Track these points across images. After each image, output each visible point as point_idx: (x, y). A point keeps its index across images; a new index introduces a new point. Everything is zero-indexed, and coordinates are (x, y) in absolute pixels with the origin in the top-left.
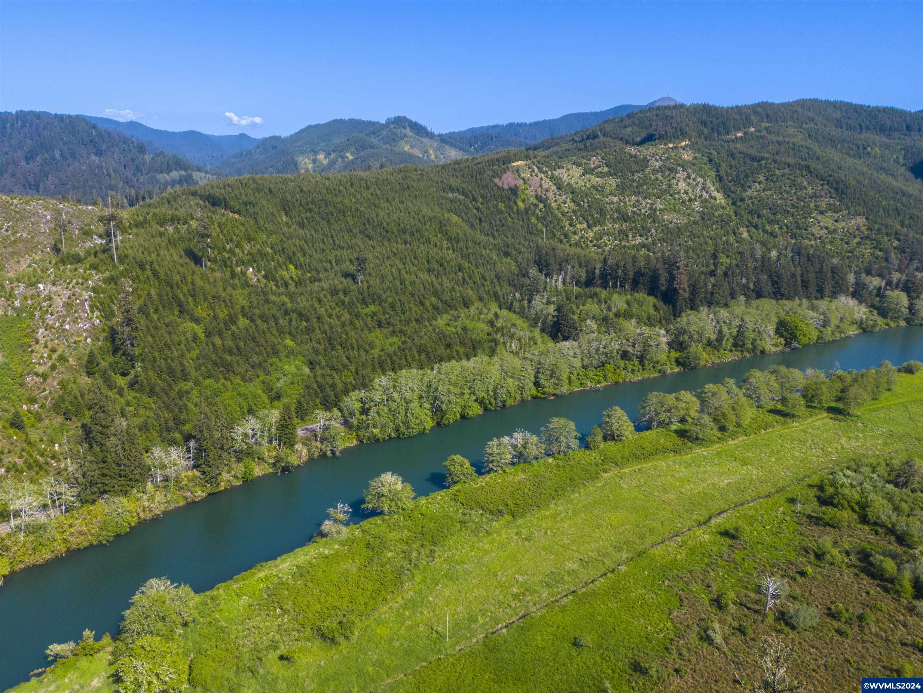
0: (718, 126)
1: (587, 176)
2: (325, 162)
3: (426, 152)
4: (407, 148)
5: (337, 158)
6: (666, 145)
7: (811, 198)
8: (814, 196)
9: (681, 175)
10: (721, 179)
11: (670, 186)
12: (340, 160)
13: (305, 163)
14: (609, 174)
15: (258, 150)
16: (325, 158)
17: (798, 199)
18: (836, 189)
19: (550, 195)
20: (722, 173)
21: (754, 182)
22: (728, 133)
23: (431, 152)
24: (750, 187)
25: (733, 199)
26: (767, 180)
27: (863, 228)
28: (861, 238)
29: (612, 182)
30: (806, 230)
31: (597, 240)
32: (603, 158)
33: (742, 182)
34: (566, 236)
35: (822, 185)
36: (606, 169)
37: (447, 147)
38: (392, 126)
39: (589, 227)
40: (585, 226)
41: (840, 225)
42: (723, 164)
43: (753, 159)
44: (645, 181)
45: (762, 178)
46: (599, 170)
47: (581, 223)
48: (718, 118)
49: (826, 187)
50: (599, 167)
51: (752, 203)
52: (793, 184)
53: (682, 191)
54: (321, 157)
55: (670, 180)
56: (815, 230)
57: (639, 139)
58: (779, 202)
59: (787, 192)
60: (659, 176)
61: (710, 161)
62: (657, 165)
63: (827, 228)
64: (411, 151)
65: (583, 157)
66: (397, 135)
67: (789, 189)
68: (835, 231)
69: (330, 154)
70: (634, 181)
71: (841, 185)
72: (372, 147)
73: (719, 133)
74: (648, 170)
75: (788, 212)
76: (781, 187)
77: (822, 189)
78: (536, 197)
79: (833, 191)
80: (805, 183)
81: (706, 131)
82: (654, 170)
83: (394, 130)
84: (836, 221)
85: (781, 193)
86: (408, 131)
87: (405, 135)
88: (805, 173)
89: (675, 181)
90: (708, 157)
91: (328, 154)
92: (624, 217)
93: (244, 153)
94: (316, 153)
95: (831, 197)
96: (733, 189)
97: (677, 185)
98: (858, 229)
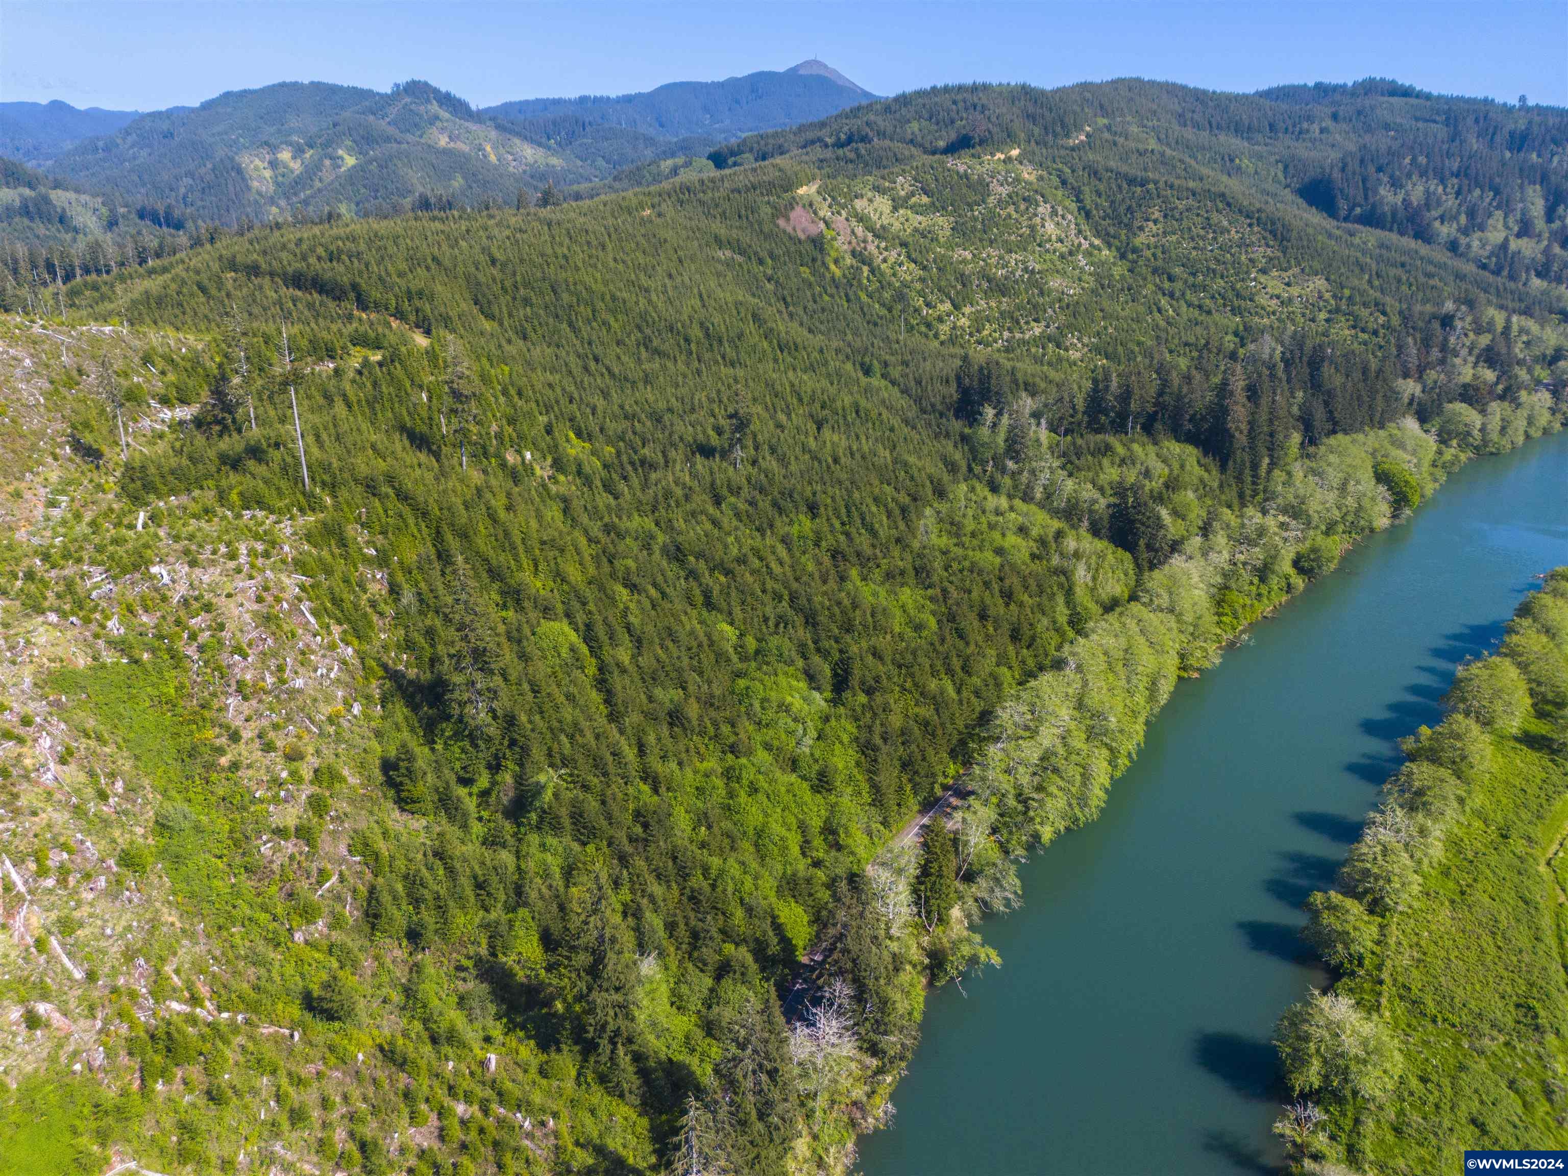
0: (1054, 123)
1: (901, 211)
2: (296, 166)
3: (480, 148)
4: (443, 141)
5: (321, 160)
6: (992, 155)
7: (1239, 246)
8: (1243, 244)
9: (1044, 209)
10: (1088, 215)
11: (1032, 228)
12: (327, 162)
13: (256, 169)
14: (933, 208)
15: (130, 140)
16: (294, 158)
17: (1220, 248)
18: (1273, 233)
19: (872, 248)
20: (1088, 203)
21: (1148, 220)
22: (1068, 136)
23: (488, 148)
24: (1141, 228)
25: (1118, 249)
26: (1165, 216)
27: (1327, 296)
28: (1330, 312)
29: (942, 223)
30: (1251, 300)
31: (978, 331)
32: (915, 180)
33: (1126, 220)
34: (929, 326)
35: (1250, 225)
36: (925, 199)
37: (517, 141)
38: (408, 100)
39: (956, 307)
40: (947, 306)
41: (1295, 291)
42: (1086, 189)
43: (1132, 181)
44: (990, 220)
45: (1157, 215)
46: (913, 200)
47: (942, 302)
48: (1051, 110)
49: (1256, 229)
50: (913, 194)
51: (1154, 255)
52: (1208, 225)
53: (1054, 238)
54: (285, 155)
55: (1030, 219)
56: (1262, 300)
57: (942, 144)
58: (1194, 253)
59: (1203, 238)
60: (1011, 209)
61: (1064, 183)
62: (1004, 191)
63: (1278, 297)
64: (452, 145)
65: (883, 178)
66: (421, 117)
67: (1202, 232)
68: (1290, 300)
69: (303, 152)
70: (975, 219)
71: (1279, 225)
72: (388, 139)
73: (1055, 135)
74: (992, 201)
75: (1214, 271)
76: (1190, 229)
77: (1252, 233)
78: (853, 253)
79: (1267, 234)
80: (1225, 223)
81: (1037, 131)
82: (1000, 201)
83: (413, 107)
84: (1288, 284)
85: (1193, 239)
86: (434, 107)
87: (437, 118)
88: (1221, 206)
89: (1038, 220)
90: (1059, 176)
91: (298, 151)
92: (999, 288)
93: (101, 144)
94: (273, 148)
95: (1268, 246)
96: (1112, 230)
97: (1043, 226)
98: (1320, 297)
